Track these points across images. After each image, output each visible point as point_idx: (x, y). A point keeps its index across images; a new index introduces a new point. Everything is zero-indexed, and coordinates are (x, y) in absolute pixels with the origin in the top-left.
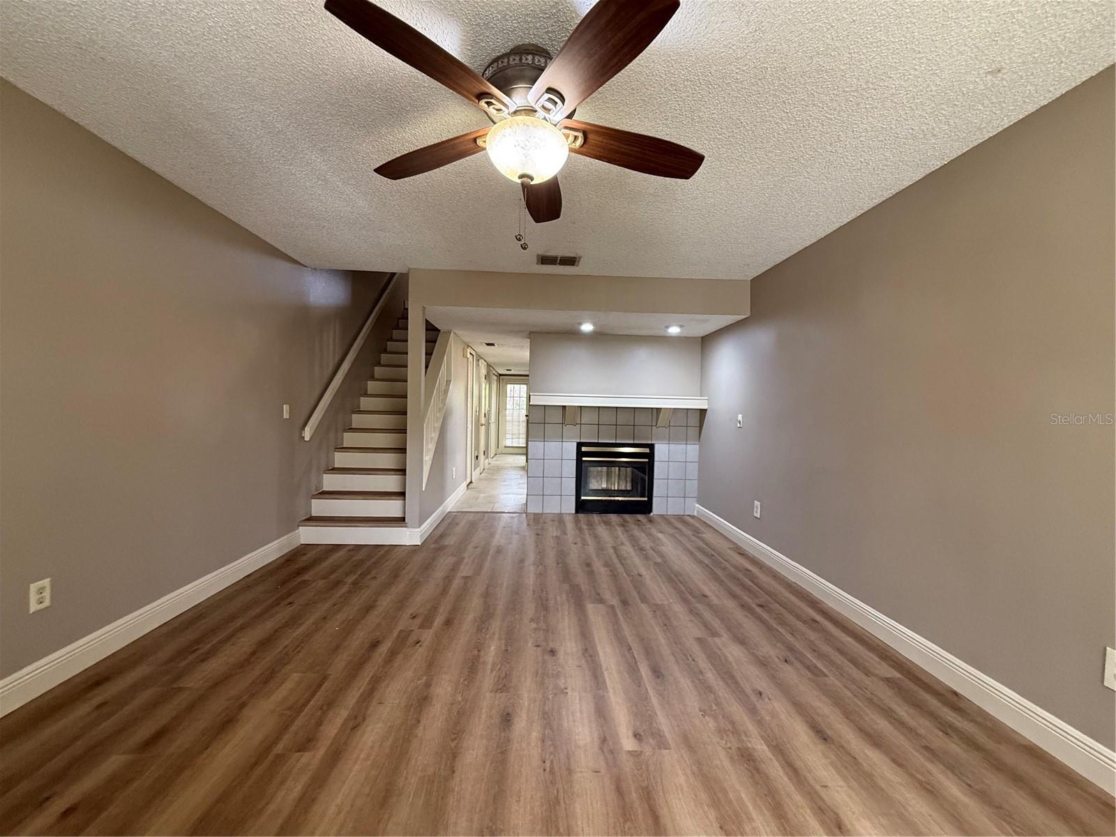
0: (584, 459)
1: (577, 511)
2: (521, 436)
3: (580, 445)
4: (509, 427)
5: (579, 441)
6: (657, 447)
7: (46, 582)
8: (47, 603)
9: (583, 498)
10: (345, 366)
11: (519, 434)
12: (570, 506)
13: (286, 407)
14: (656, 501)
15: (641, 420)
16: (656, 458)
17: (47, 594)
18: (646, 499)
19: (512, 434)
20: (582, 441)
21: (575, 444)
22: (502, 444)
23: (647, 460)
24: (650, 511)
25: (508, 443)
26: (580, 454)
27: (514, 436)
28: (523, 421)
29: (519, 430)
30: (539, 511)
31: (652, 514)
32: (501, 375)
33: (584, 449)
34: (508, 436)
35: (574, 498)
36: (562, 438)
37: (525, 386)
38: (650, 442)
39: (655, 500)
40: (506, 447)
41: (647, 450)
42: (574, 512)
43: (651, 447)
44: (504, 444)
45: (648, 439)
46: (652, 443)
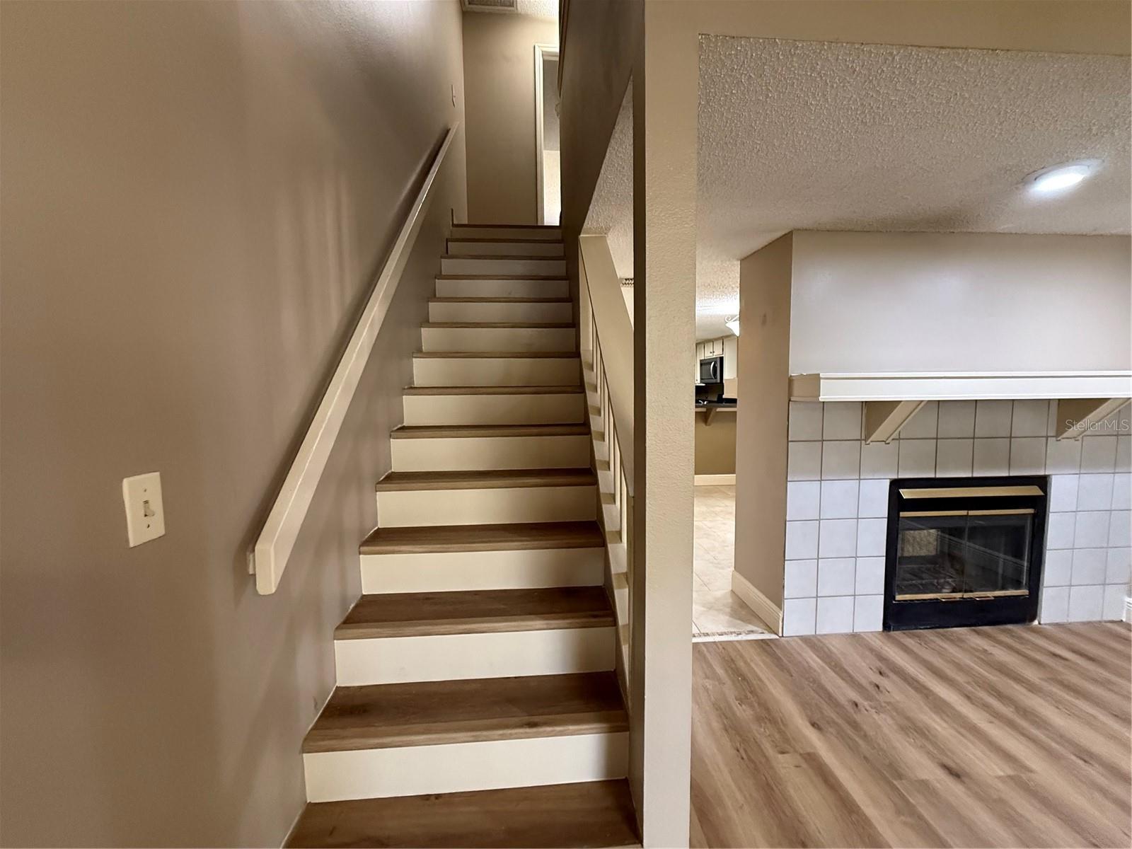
0: (902, 514)
1: (886, 626)
3: (896, 485)
5: (895, 477)
6: (1055, 482)
9: (899, 597)
10: (375, 312)
12: (871, 617)
14: (1048, 596)
15: (1024, 424)
16: (1053, 507)
18: (1024, 592)
20: (900, 477)
21: (887, 483)
23: (1030, 511)
24: (1033, 616)
26: (897, 504)
30: (808, 631)
31: (1036, 622)
33: (906, 494)
35: (881, 599)
36: (857, 470)
38: (1042, 473)
39: (1044, 594)
41: (1034, 491)
42: (880, 628)
43: (1043, 482)
45: (1037, 468)
46: (1047, 474)
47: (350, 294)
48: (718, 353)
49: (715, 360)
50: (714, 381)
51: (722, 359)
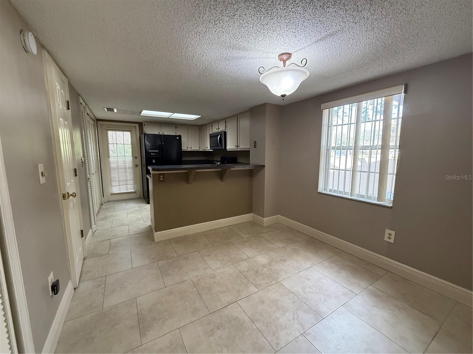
2: (129, 182)
4: (114, 175)
11: (127, 180)
19: (119, 181)
22: (107, 192)
25: (115, 190)
27: (121, 183)
28: (129, 168)
29: (126, 176)
32: (98, 120)
34: (114, 184)
37: (129, 133)
40: (112, 194)
44: (111, 192)
48: (222, 128)
49: (220, 133)
50: (220, 148)
51: (225, 133)
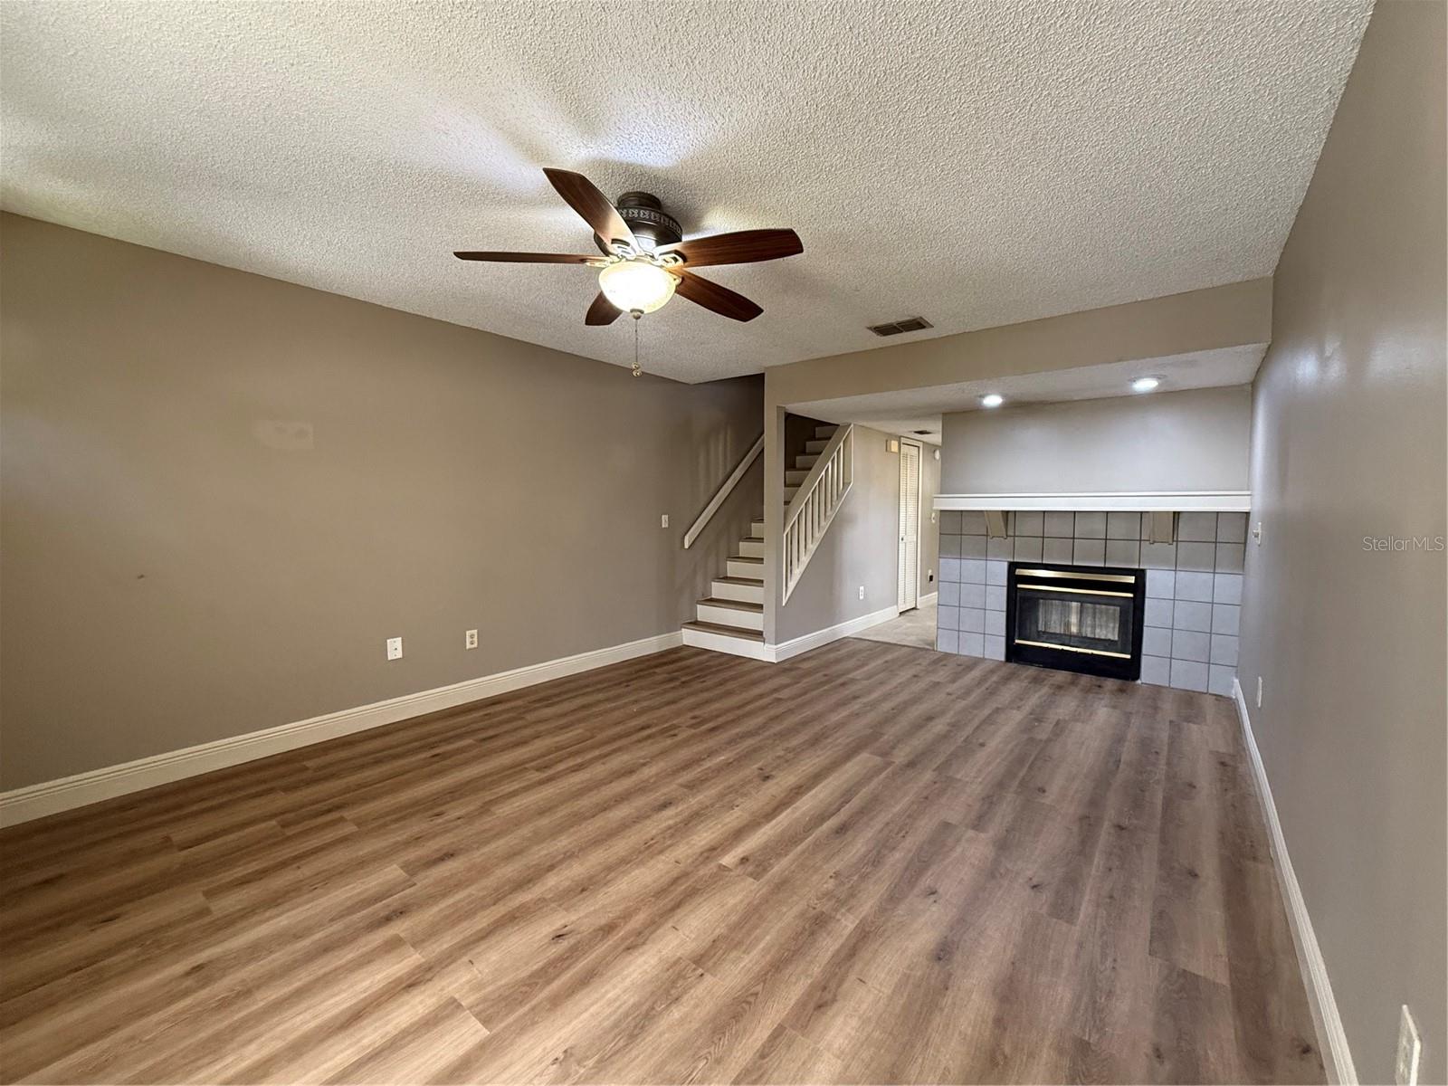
0: (1019, 586)
1: (1008, 657)
3: (1013, 566)
5: (1012, 560)
6: (1149, 574)
7: (475, 632)
8: (475, 645)
9: (1017, 641)
10: (738, 474)
12: (997, 650)
13: (665, 518)
14: (1146, 662)
15: (1120, 530)
16: (1148, 593)
17: (476, 639)
18: (1129, 657)
20: (1015, 560)
21: (1005, 566)
23: (1131, 595)
24: (1137, 676)
26: (1013, 579)
30: (952, 650)
31: (1139, 682)
33: (1020, 572)
35: (1003, 640)
36: (985, 554)
38: (1137, 566)
39: (1144, 661)
41: (1131, 580)
42: (1003, 658)
43: (1140, 575)
45: (1133, 562)
46: (1141, 567)
47: (729, 468)
